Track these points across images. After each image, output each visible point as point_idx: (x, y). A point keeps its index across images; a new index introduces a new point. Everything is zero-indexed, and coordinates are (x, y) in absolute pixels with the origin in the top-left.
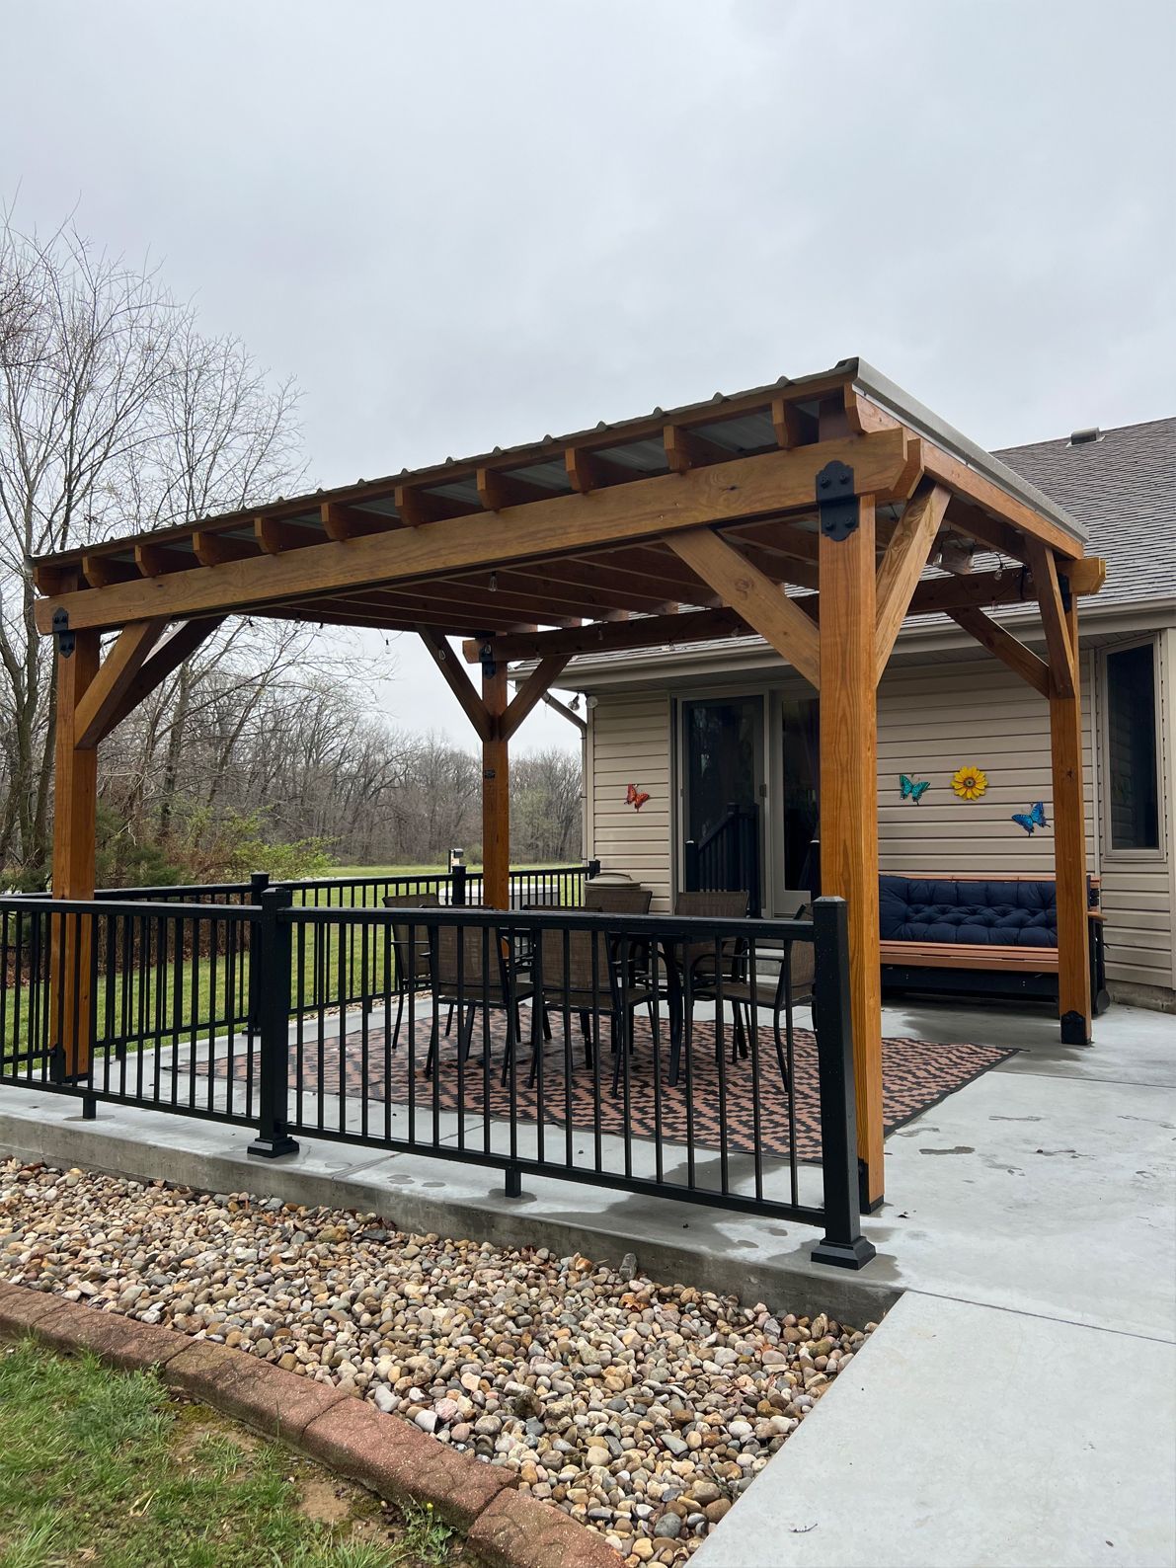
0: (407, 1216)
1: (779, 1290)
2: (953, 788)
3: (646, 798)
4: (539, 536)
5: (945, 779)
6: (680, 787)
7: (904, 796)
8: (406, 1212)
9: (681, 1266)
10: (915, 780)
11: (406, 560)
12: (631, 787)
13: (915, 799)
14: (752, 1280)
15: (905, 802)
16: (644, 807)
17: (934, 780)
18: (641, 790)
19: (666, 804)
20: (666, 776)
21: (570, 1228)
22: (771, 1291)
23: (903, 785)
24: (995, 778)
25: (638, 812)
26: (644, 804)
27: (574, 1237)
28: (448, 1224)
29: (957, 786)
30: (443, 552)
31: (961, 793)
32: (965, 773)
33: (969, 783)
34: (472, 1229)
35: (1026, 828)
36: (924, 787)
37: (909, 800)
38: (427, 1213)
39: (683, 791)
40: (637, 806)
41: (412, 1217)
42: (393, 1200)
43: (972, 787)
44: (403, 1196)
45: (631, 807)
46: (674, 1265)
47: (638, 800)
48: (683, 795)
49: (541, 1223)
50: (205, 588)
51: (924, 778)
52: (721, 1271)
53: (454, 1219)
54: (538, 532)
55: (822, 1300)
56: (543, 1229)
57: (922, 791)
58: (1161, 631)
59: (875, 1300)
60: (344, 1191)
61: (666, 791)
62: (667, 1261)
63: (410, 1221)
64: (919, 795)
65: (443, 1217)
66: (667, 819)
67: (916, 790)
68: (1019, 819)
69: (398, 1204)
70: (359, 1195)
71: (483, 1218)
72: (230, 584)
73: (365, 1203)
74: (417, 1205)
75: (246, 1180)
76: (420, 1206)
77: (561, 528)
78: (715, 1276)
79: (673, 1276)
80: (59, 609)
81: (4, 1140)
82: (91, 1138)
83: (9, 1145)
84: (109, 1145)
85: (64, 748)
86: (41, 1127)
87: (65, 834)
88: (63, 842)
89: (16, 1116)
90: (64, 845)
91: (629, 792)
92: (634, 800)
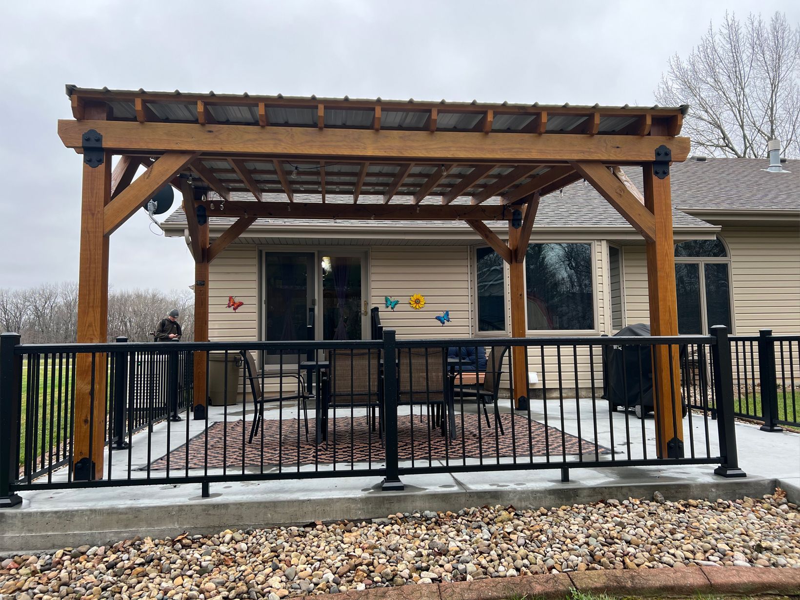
0: (521, 501)
1: (725, 492)
2: (410, 303)
3: (241, 304)
4: (514, 150)
5: (406, 300)
6: (264, 298)
7: (387, 307)
8: (520, 500)
9: (680, 492)
10: (392, 299)
11: (426, 149)
12: (231, 298)
13: (392, 308)
14: (713, 490)
15: (387, 310)
16: (239, 309)
18: (237, 300)
19: (255, 308)
20: (255, 293)
21: (622, 487)
22: (721, 493)
23: (386, 301)
24: (429, 300)
27: (624, 491)
28: (550, 499)
29: (412, 303)
30: (452, 149)
31: (414, 306)
32: (415, 297)
33: (417, 302)
34: (564, 500)
35: (441, 322)
36: (397, 303)
37: (389, 309)
38: (535, 498)
39: (265, 301)
40: (234, 309)
41: (524, 501)
42: (511, 496)
43: (419, 303)
44: (519, 491)
45: (231, 309)
46: (677, 492)
47: (235, 305)
48: (265, 303)
49: (605, 488)
50: (256, 140)
51: (397, 299)
52: (699, 489)
53: (552, 497)
54: (513, 148)
55: (743, 491)
56: (607, 490)
57: (396, 304)
59: (764, 486)
60: (476, 497)
61: (255, 301)
62: (673, 491)
63: (523, 504)
64: (394, 307)
65: (546, 497)
66: (255, 316)
67: (393, 304)
68: (438, 318)
69: (515, 496)
70: (487, 497)
71: (571, 493)
72: (280, 140)
73: (491, 500)
74: (528, 494)
75: (396, 506)
76: (530, 494)
77: (527, 149)
78: (696, 492)
79: (676, 497)
80: (91, 130)
81: (126, 526)
82: (238, 506)
83: (134, 529)
84: (258, 507)
85: (91, 235)
86: (177, 508)
87: (94, 299)
88: (91, 304)
89: (139, 505)
90: (93, 306)
91: (230, 301)
92: (232, 305)
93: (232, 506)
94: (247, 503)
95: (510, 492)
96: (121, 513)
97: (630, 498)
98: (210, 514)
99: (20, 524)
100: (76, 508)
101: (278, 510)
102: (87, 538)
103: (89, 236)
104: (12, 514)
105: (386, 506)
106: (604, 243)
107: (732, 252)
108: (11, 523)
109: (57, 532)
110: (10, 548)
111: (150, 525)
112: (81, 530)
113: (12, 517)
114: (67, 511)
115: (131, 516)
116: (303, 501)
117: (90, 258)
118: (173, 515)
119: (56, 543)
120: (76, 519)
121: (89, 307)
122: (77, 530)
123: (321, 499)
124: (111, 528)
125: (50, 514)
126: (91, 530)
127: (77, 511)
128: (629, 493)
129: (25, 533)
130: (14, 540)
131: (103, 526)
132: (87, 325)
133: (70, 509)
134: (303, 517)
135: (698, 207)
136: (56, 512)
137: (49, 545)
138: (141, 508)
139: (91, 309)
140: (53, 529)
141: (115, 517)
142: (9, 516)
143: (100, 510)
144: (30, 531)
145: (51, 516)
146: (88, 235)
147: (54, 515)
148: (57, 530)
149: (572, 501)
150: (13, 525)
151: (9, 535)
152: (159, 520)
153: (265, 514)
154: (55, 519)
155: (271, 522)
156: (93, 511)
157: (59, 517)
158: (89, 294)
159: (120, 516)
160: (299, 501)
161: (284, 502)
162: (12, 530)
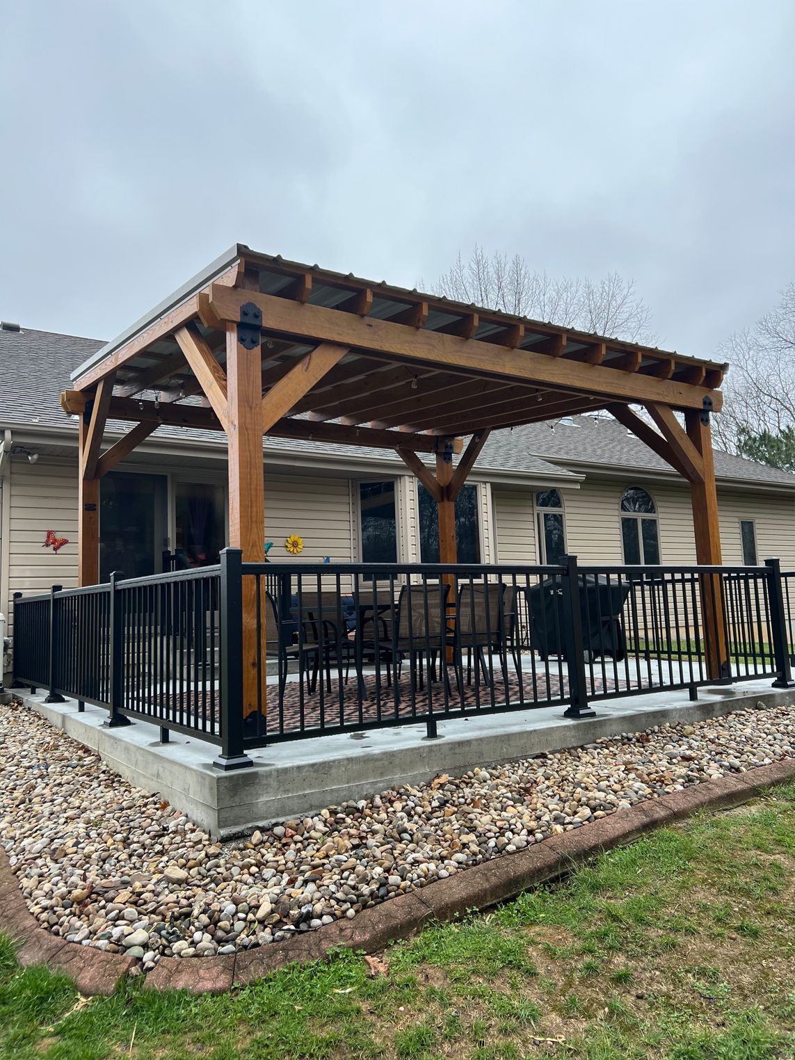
2: (287, 547)
3: (65, 542)
5: (281, 542)
12: (50, 533)
17: (277, 542)
18: (59, 536)
24: (309, 542)
25: (56, 554)
26: (62, 547)
29: (289, 546)
32: (292, 539)
33: (295, 544)
40: (55, 549)
43: (297, 546)
47: (56, 543)
50: (412, 342)
51: (270, 540)
57: (269, 547)
58: (400, 476)
73: (662, 719)
75: (599, 730)
80: (249, 303)
81: (382, 774)
82: (479, 741)
83: (389, 777)
84: (496, 742)
85: (250, 432)
86: (426, 750)
87: (257, 512)
88: (254, 519)
89: (392, 749)
90: (256, 522)
91: (48, 537)
92: (52, 543)
93: (474, 743)
94: (487, 738)
95: (673, 710)
96: (377, 760)
97: (746, 709)
98: (456, 754)
99: (276, 783)
100: (332, 758)
101: (512, 743)
102: (345, 793)
103: (248, 434)
104: (266, 772)
105: (592, 731)
106: (488, 486)
107: (566, 504)
108: (266, 785)
109: (314, 789)
110: (265, 815)
111: (404, 771)
112: (339, 785)
113: (267, 777)
114: (324, 763)
115: (386, 763)
116: (531, 732)
117: (251, 462)
118: (424, 758)
119: (313, 804)
120: (334, 771)
121: (251, 522)
122: (335, 784)
123: (544, 729)
124: (367, 778)
125: (306, 769)
126: (348, 783)
127: (334, 761)
128: (743, 705)
129: (281, 795)
130: (269, 805)
131: (361, 776)
132: (251, 544)
133: (326, 759)
134: (531, 748)
135: (563, 456)
136: (313, 765)
137: (306, 806)
138: (396, 751)
139: (254, 525)
140: (310, 786)
141: (371, 765)
142: (263, 776)
143: (356, 758)
144: (286, 791)
145: (308, 771)
146: (246, 433)
147: (311, 769)
148: (314, 787)
149: (711, 715)
150: (268, 785)
151: (263, 799)
152: (412, 765)
153: (502, 748)
154: (312, 774)
155: (506, 757)
156: (350, 760)
157: (316, 771)
158: (251, 507)
159: (376, 763)
160: (527, 732)
161: (516, 734)
162: (267, 793)
